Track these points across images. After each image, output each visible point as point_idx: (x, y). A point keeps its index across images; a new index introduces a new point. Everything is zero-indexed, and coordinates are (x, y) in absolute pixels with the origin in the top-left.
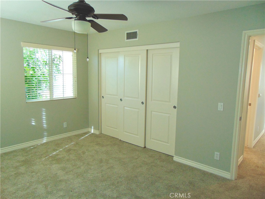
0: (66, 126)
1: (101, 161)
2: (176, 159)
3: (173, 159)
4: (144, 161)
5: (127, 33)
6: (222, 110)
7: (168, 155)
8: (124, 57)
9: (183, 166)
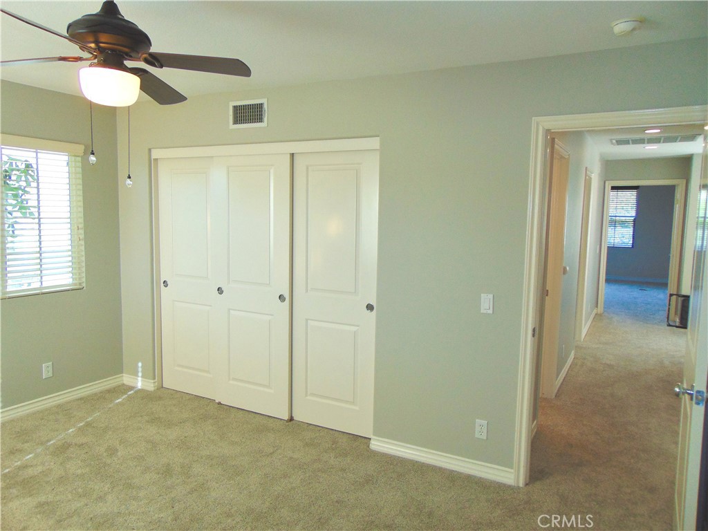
0: (50, 374)
1: (167, 471)
2: (378, 445)
3: (368, 446)
4: (291, 458)
5: (235, 108)
6: (490, 311)
7: (356, 437)
8: (228, 173)
9: (397, 464)
